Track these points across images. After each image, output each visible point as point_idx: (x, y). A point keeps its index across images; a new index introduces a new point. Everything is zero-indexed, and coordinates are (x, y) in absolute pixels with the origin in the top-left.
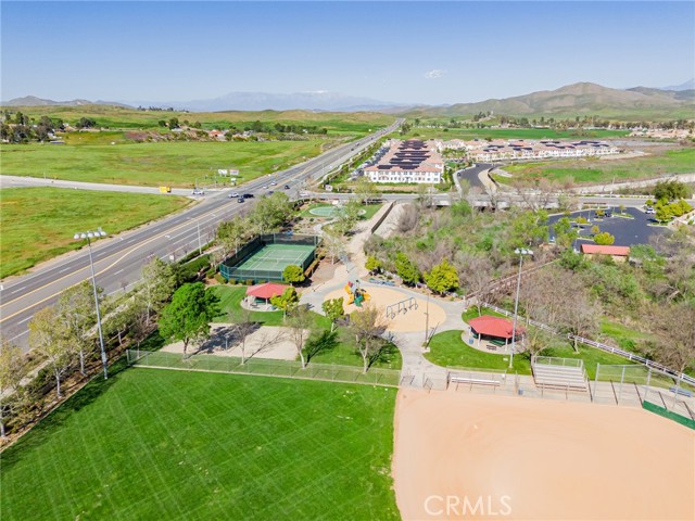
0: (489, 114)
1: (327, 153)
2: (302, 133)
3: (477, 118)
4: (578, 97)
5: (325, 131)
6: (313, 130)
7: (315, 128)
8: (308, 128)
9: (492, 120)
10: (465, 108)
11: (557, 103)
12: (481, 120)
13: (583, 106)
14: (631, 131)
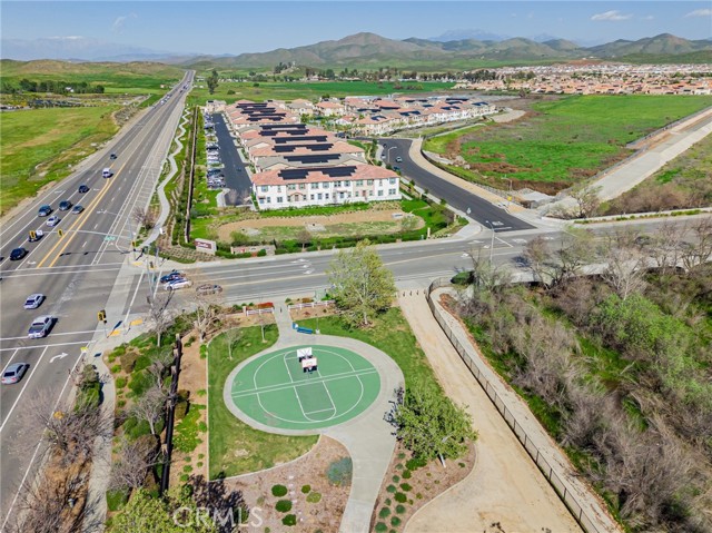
0: (290, 65)
1: (126, 128)
2: (66, 93)
3: (278, 70)
4: (364, 47)
5: (101, 89)
6: (82, 87)
7: (84, 85)
8: (73, 86)
9: (295, 72)
10: (255, 58)
11: (345, 54)
12: (283, 72)
13: (371, 57)
14: (455, 83)
